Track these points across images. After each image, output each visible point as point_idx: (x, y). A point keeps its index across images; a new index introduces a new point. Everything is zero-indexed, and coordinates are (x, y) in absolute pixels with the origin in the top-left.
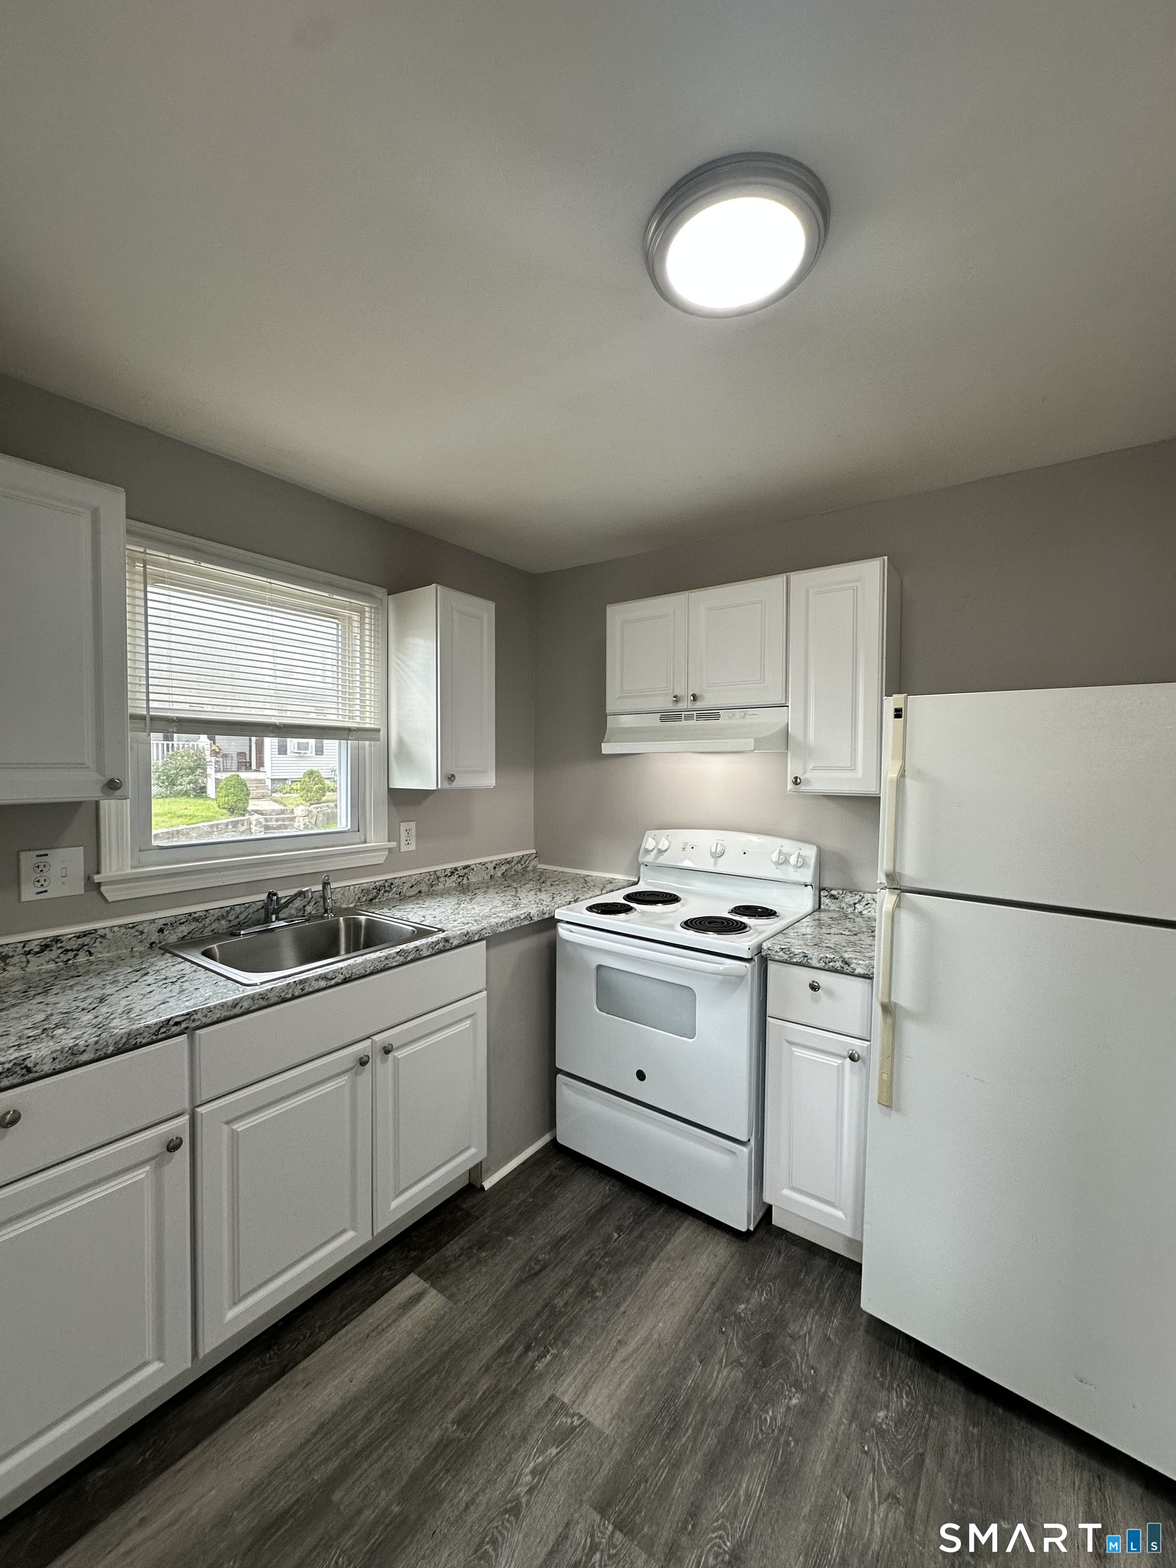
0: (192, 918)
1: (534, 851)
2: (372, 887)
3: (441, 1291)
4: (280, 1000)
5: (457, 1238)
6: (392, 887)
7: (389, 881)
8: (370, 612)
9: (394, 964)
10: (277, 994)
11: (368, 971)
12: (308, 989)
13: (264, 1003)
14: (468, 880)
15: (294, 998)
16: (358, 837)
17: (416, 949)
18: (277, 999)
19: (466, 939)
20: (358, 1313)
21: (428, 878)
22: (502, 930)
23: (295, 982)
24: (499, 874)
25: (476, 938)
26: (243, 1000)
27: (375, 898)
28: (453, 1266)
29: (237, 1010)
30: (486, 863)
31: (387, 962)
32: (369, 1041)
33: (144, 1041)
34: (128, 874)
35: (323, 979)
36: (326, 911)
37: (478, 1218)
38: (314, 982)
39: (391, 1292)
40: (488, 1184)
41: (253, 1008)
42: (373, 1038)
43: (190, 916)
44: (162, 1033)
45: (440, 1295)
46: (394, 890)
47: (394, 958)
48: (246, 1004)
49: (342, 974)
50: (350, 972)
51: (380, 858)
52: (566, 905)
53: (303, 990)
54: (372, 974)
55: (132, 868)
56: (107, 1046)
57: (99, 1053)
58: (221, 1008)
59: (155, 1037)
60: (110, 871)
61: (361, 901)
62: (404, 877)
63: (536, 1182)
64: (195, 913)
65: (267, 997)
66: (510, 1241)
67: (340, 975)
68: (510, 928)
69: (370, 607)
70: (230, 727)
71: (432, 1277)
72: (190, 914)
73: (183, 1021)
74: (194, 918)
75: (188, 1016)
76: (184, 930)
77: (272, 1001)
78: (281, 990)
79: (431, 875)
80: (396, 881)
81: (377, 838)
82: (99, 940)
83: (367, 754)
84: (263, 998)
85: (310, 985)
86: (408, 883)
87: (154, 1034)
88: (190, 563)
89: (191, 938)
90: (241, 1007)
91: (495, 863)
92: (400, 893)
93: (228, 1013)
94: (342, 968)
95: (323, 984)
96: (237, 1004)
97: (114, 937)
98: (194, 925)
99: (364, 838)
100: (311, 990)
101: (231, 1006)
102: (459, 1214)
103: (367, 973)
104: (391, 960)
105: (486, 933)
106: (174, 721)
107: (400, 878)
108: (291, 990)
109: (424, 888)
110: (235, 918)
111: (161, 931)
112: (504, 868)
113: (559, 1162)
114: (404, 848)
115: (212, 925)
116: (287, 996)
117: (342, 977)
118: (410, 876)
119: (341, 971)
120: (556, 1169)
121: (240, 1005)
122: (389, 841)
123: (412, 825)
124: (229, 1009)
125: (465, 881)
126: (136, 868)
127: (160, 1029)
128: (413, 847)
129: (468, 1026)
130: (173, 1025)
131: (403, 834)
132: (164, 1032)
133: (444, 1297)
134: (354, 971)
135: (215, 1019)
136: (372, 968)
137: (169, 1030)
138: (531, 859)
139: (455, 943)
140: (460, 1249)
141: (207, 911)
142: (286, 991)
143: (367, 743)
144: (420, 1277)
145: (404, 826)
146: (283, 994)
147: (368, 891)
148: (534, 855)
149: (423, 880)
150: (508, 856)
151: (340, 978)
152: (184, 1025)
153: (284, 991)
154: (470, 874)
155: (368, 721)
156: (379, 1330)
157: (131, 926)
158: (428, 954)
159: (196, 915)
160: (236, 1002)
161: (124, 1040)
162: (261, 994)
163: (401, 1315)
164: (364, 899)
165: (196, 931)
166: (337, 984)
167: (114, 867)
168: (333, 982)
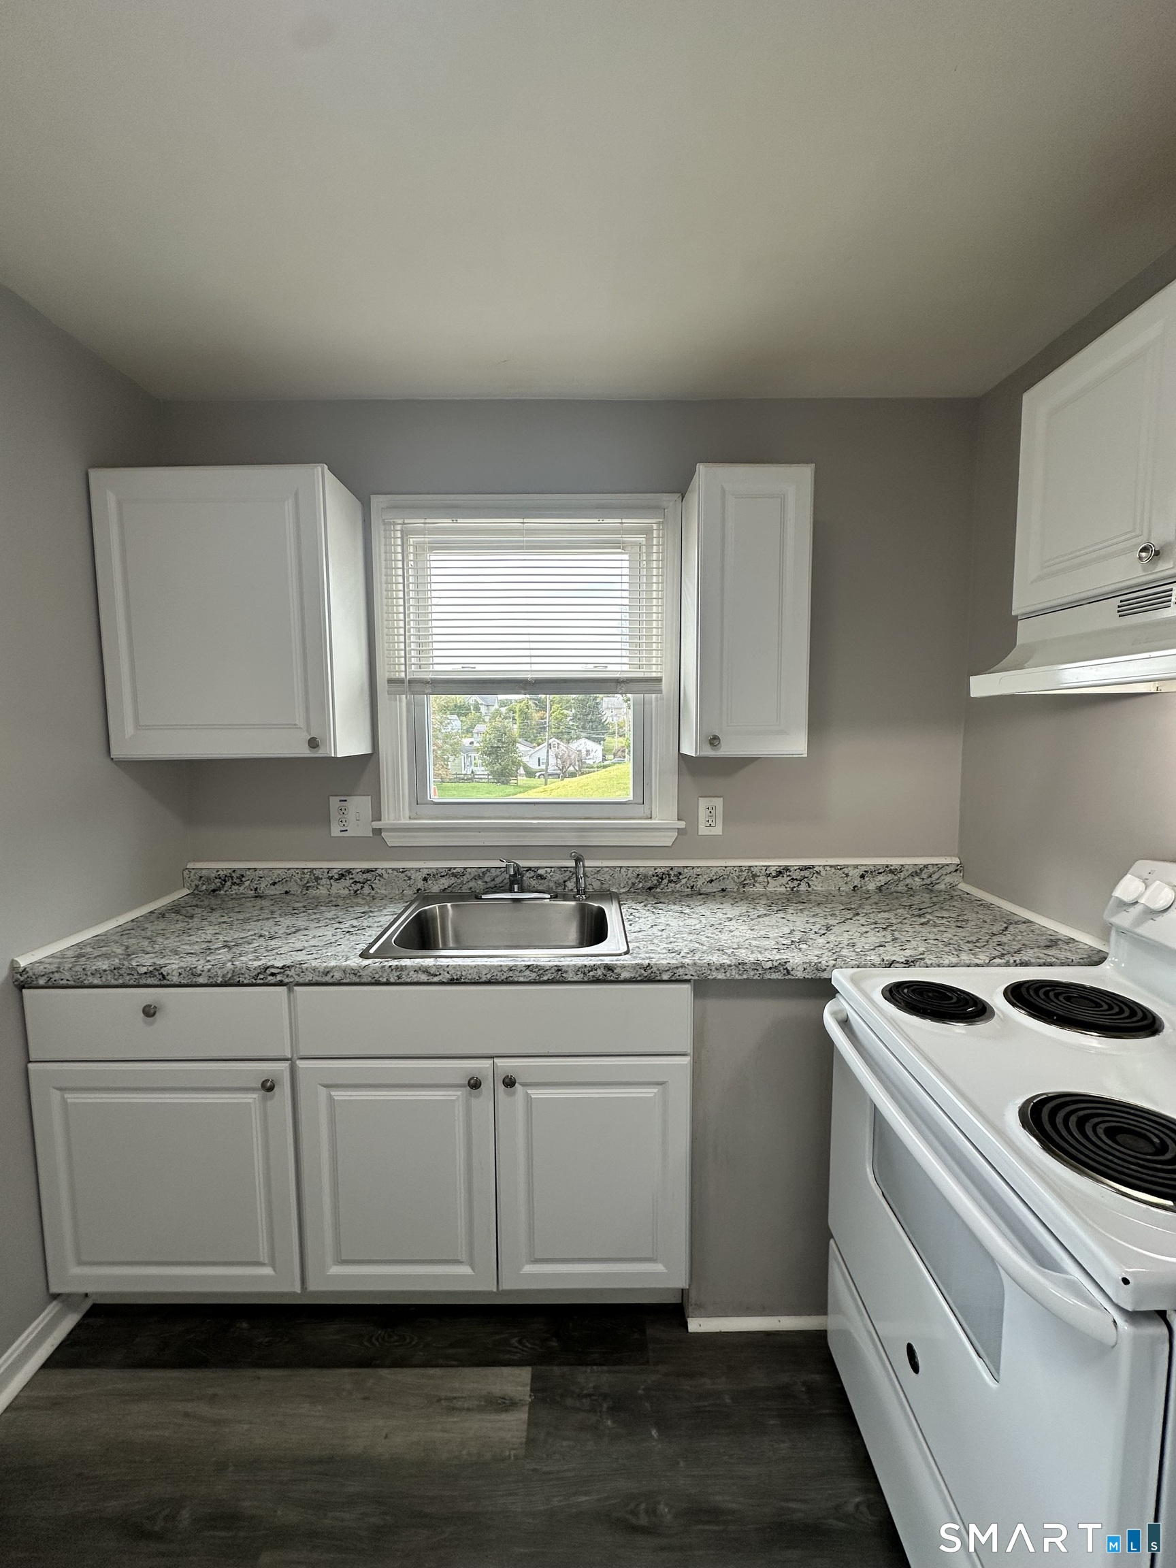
0: (451, 873)
1: (957, 861)
2: (651, 873)
3: (532, 1423)
4: (373, 981)
5: (605, 1368)
6: (681, 877)
7: (676, 870)
8: (658, 530)
9: (521, 979)
10: (370, 974)
11: (484, 979)
12: (405, 979)
13: (357, 980)
14: (809, 886)
15: (388, 983)
16: (640, 810)
17: (556, 968)
18: (370, 979)
19: (646, 974)
20: (454, 1363)
21: (737, 873)
22: (721, 976)
23: (390, 966)
24: (872, 886)
25: (665, 977)
26: (334, 970)
27: (656, 887)
28: (570, 1402)
29: (328, 979)
30: (847, 866)
31: (511, 974)
32: (491, 1061)
33: (245, 982)
34: (405, 824)
35: (424, 972)
36: (578, 892)
37: (647, 1362)
38: (412, 972)
39: (497, 1370)
40: (695, 1325)
41: (344, 981)
42: (496, 1060)
43: (450, 870)
44: (260, 979)
45: (525, 1427)
46: (684, 881)
47: (521, 971)
48: (338, 975)
49: (448, 973)
50: (459, 973)
51: (667, 840)
52: (880, 966)
53: (399, 978)
54: (488, 983)
55: (410, 818)
56: (216, 976)
57: (211, 980)
58: (313, 972)
59: (254, 981)
60: (388, 819)
61: (636, 887)
62: (698, 867)
63: (759, 1378)
64: (455, 868)
65: (358, 974)
66: (651, 1436)
67: (446, 974)
68: (737, 977)
69: (658, 523)
70: (481, 685)
71: (542, 1393)
72: (450, 869)
73: (278, 973)
74: (453, 873)
75: (282, 970)
76: (445, 883)
77: (364, 980)
78: (375, 972)
79: (742, 871)
80: (686, 870)
81: (664, 815)
82: (378, 878)
83: (654, 709)
84: (355, 974)
85: (408, 975)
86: (705, 877)
87: (253, 978)
88: (446, 523)
89: (451, 892)
90: (333, 977)
91: (864, 869)
92: (692, 887)
93: (319, 979)
94: (448, 966)
95: (424, 978)
96: (328, 972)
97: (389, 877)
98: (453, 880)
99: (649, 812)
100: (409, 980)
101: (323, 973)
102: (636, 1336)
103: (481, 980)
104: (517, 973)
105: (691, 973)
106: (428, 683)
107: (693, 868)
108: (385, 975)
109: (731, 886)
110: (491, 881)
111: (425, 879)
112: (882, 879)
113: (817, 1377)
114: (703, 830)
115: (470, 883)
116: (381, 979)
117: (448, 976)
118: (708, 867)
119: (448, 969)
120: (804, 1383)
121: (332, 974)
122: (678, 820)
123: (718, 803)
124: (321, 974)
125: (803, 887)
126: (415, 819)
127: (258, 974)
128: (718, 830)
129: (652, 1095)
130: (270, 975)
131: (703, 814)
132: (262, 979)
133: (525, 1434)
134: (464, 973)
135: (307, 981)
136: (489, 976)
137: (266, 978)
138: (944, 871)
139: (625, 975)
140: (594, 1388)
141: (465, 868)
142: (380, 973)
143: (654, 696)
144: (533, 1379)
145: (703, 803)
146: (377, 976)
147: (646, 876)
148: (952, 868)
149: (728, 875)
150: (895, 862)
151: (446, 977)
152: (279, 978)
153: (377, 973)
154: (814, 878)
155: (654, 668)
156: (450, 1406)
157: (401, 870)
158: (576, 979)
159: (454, 871)
160: (327, 970)
161: (229, 976)
162: (353, 969)
163: (481, 1410)
164: (641, 885)
165: (455, 886)
166: (441, 983)
167: (392, 815)
168: (436, 979)
